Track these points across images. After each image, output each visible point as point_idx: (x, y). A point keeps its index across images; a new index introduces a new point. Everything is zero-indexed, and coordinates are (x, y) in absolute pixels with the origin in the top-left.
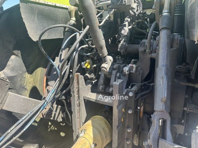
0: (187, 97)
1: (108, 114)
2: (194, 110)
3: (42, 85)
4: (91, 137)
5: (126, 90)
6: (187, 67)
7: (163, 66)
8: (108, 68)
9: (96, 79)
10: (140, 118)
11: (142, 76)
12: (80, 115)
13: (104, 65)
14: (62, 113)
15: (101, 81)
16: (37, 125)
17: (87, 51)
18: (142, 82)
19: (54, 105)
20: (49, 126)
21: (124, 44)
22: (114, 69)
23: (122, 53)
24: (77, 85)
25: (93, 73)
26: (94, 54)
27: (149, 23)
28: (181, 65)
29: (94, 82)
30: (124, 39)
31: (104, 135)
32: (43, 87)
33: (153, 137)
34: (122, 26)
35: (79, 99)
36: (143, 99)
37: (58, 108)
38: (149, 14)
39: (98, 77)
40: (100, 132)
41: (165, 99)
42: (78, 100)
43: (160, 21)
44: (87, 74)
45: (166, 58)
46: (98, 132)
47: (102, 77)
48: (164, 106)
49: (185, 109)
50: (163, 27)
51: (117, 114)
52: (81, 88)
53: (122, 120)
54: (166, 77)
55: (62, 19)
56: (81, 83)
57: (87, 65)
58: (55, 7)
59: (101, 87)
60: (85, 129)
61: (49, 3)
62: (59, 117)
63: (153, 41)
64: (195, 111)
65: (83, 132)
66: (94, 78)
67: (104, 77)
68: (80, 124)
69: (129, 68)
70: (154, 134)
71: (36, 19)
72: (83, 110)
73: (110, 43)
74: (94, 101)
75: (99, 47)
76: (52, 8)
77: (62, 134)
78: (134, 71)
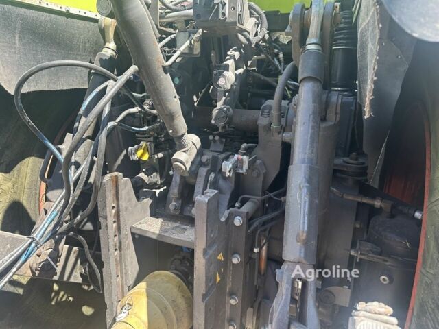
0: (358, 226)
1: (188, 264)
2: (370, 255)
3: (37, 198)
4: (143, 322)
5: (227, 213)
6: (361, 161)
7: (303, 162)
8: (187, 162)
9: (164, 184)
10: (259, 272)
11: (264, 181)
12: (121, 270)
13: (178, 155)
14: (81, 264)
15: (175, 190)
16: (22, 293)
17: (142, 121)
18: (264, 194)
19: (60, 247)
20: (53, 294)
21: (225, 109)
22: (202, 164)
23: (220, 128)
24: (115, 201)
25: (156, 171)
26: (157, 128)
27: (282, 64)
28: (348, 156)
29: (158, 192)
30: (224, 98)
31: (174, 316)
32: (37, 201)
33: (279, 321)
34: (219, 67)
35: (120, 233)
36: (265, 230)
37: (73, 252)
38: (286, 42)
39: (168, 181)
40: (164, 311)
41: (305, 234)
42: (117, 234)
43: (301, 62)
44: (142, 175)
45: (310, 143)
46: (161, 310)
47: (176, 182)
48: (303, 251)
49: (353, 253)
50: (306, 75)
51: (204, 268)
52: (123, 207)
53: (218, 279)
54: (307, 187)
55: (85, 43)
56: (123, 197)
57: (141, 153)
58: (67, 15)
59: (172, 205)
60: (131, 303)
61: (50, 6)
62: (74, 274)
63: (288, 104)
64: (372, 257)
65: (124, 311)
66: (159, 183)
67: (180, 180)
68: (123, 290)
69: (233, 165)
70: (280, 312)
71: (17, 42)
72: (128, 258)
73: (196, 104)
74: (154, 237)
75: (167, 115)
76: (58, 17)
77: (87, 311)
78: (244, 171)
